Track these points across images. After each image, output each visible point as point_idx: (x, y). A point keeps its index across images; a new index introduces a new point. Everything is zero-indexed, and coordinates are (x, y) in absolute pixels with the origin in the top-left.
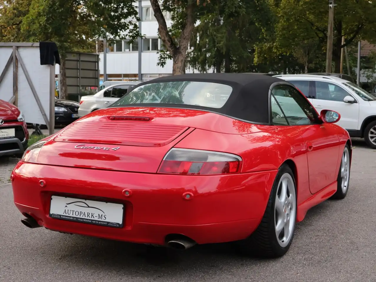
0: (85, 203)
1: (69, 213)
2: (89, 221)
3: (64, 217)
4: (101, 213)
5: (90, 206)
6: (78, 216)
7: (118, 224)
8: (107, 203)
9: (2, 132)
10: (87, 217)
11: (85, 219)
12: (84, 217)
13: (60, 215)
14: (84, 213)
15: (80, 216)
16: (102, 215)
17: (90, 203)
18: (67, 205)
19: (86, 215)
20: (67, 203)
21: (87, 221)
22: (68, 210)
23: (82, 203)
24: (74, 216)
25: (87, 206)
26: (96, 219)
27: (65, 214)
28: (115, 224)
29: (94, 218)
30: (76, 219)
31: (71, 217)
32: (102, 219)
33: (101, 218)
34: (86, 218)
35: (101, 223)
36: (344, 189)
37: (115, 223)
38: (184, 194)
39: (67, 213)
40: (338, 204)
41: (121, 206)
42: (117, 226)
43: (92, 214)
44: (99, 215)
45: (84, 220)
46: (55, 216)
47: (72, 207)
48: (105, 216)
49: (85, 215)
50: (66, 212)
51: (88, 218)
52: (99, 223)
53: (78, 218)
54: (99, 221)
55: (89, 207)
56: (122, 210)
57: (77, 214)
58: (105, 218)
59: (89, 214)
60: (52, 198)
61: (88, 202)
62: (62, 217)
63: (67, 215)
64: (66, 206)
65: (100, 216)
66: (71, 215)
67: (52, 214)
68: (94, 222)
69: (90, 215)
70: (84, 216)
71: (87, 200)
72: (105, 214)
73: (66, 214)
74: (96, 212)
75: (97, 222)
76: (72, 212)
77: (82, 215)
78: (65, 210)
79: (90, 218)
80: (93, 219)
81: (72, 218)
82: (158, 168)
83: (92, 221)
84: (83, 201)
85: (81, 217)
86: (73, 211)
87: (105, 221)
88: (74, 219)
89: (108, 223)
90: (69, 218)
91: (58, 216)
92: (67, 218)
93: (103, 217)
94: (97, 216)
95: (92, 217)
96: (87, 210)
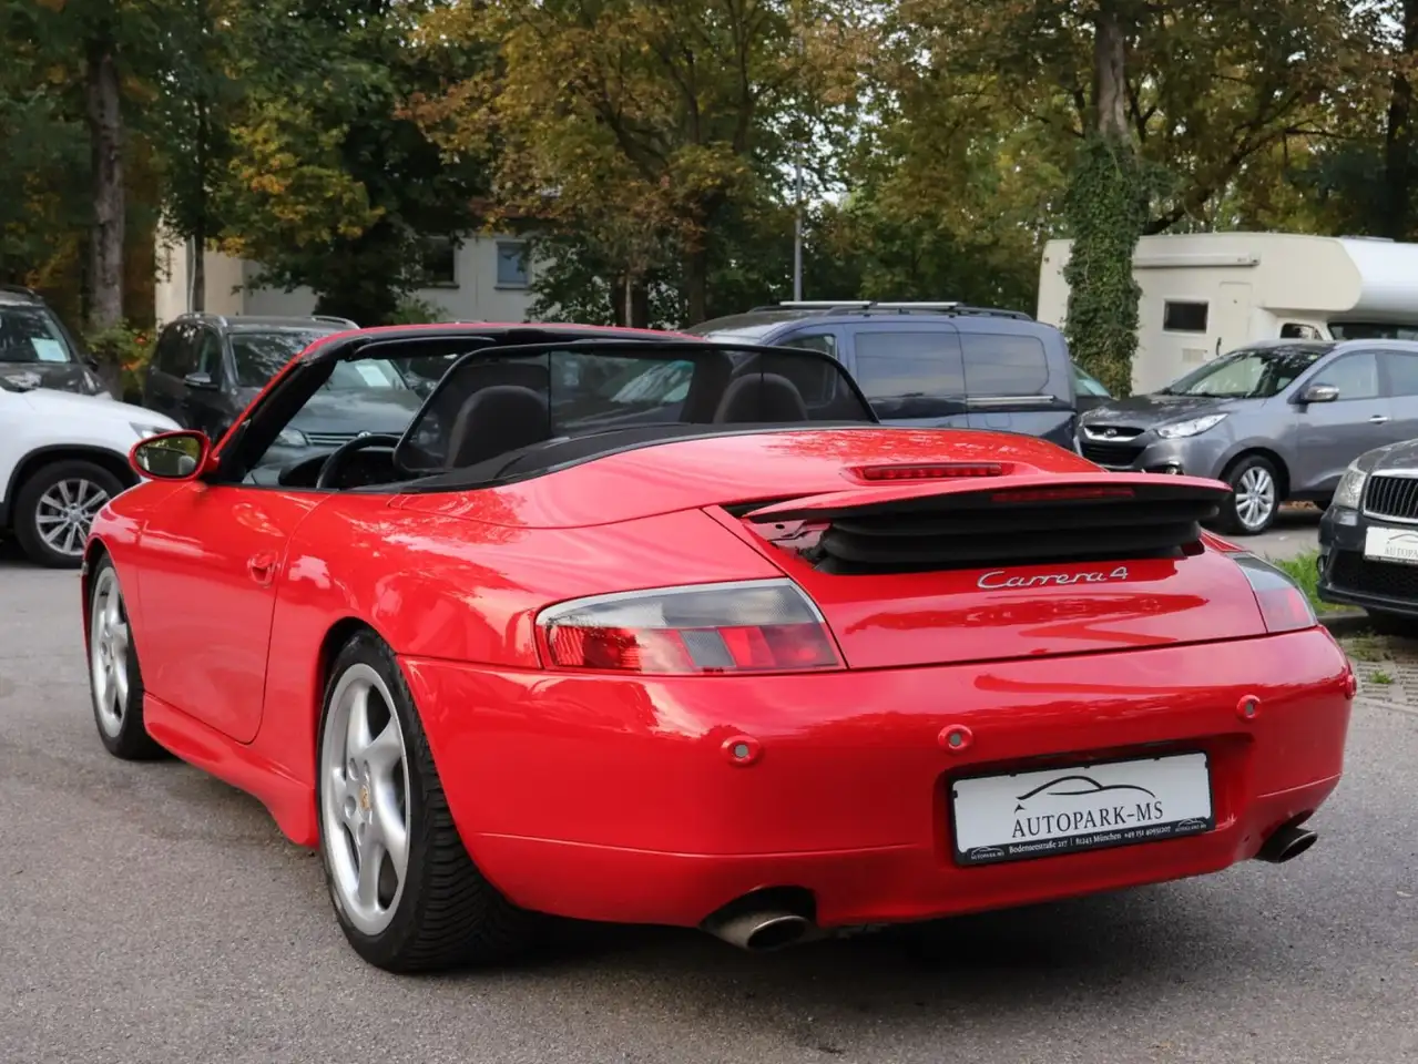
0: (1089, 779)
1: (1034, 830)
2: (1113, 837)
3: (1021, 849)
4: (1143, 799)
5: (1104, 785)
6: (1072, 832)
7: (1203, 819)
8: (1157, 759)
10: (1102, 825)
11: (1097, 834)
12: (1091, 830)
13: (1005, 847)
14: (1090, 813)
15: (1076, 828)
16: (1148, 805)
17: (1105, 773)
18: (1022, 803)
19: (1098, 822)
20: (1019, 795)
21: (1106, 838)
22: (1029, 820)
23: (1072, 780)
24: (1056, 833)
25: (1096, 788)
26: (1132, 823)
27: (1019, 839)
28: (1196, 824)
29: (1124, 822)
30: (1068, 843)
31: (1046, 841)
32: (1149, 818)
33: (1147, 816)
34: (1099, 829)
35: (1154, 831)
37: (1193, 820)
39: (1026, 830)
41: (1201, 759)
42: (1201, 827)
43: (1116, 809)
44: (1139, 806)
45: (1096, 839)
46: (984, 856)
47: (1041, 805)
48: (1158, 806)
49: (1092, 820)
50: (1021, 830)
51: (1107, 828)
52: (1148, 833)
53: (1074, 837)
54: (1145, 828)
55: (1101, 788)
56: (1206, 770)
57: (1064, 823)
58: (1159, 813)
59: (1104, 814)
60: (956, 792)
61: (1096, 772)
62: (1012, 850)
63: (1029, 838)
64: (1019, 808)
65: (1144, 808)
66: (1043, 835)
67: (970, 850)
68: (1130, 835)
69: (1111, 818)
70: (1090, 824)
71: (1092, 768)
72: (1155, 800)
73: (1023, 835)
74: (1128, 802)
75: (1141, 833)
76: (1044, 823)
77: (1081, 825)
78: (1018, 822)
79: (1114, 827)
80: (1121, 826)
81: (1050, 845)
83: (1123, 836)
84: (1080, 771)
85: (1082, 831)
86: (1048, 817)
87: (1162, 821)
88: (1061, 844)
89: (1174, 825)
90: (1040, 847)
91: (996, 852)
92: (1031, 848)
93: (1154, 813)
94: (1134, 811)
95: (1116, 822)
96: (1094, 803)
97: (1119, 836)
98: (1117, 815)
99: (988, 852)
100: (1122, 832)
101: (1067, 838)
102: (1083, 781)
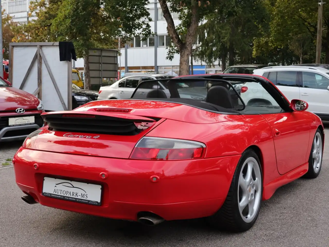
0: (71, 184)
1: (58, 192)
2: (74, 199)
3: (54, 196)
4: (83, 193)
5: (74, 186)
6: (65, 195)
7: (97, 202)
8: (88, 184)
9: (24, 119)
10: (73, 196)
12: (70, 196)
13: (51, 194)
14: (70, 192)
16: (84, 194)
17: (75, 184)
18: (57, 186)
19: (72, 195)
20: (57, 184)
21: (72, 199)
22: (57, 190)
23: (68, 183)
24: (62, 195)
25: (73, 187)
26: (79, 197)
27: (54, 193)
28: (95, 203)
30: (64, 197)
31: (59, 195)
32: (84, 198)
33: (83, 197)
34: (72, 196)
35: (83, 201)
36: (316, 170)
38: (151, 177)
40: (310, 183)
41: (99, 187)
42: (96, 204)
43: (76, 193)
44: (82, 194)
45: (70, 198)
47: (60, 187)
48: (87, 195)
49: (70, 194)
51: (73, 197)
52: (82, 201)
53: (65, 196)
55: (74, 187)
56: (101, 190)
57: (64, 193)
58: (86, 197)
59: (73, 193)
60: (44, 179)
62: (52, 195)
63: (56, 194)
64: (56, 186)
65: (83, 195)
66: (59, 194)
67: (45, 193)
69: (75, 195)
70: (70, 195)
71: (72, 182)
72: (86, 194)
74: (80, 192)
75: (80, 200)
76: (60, 191)
77: (68, 194)
78: (55, 189)
79: (75, 197)
80: (77, 197)
81: (60, 197)
82: (130, 155)
83: (76, 200)
84: (69, 182)
85: (68, 196)
87: (86, 199)
88: (62, 197)
89: (89, 201)
90: (58, 196)
91: (49, 195)
92: (56, 196)
93: (85, 196)
94: (81, 195)
95: (76, 196)
96: (72, 190)
97: (75, 199)
98: (76, 194)
99: (47, 194)
100: (76, 199)
101: (63, 196)
102: (70, 184)
